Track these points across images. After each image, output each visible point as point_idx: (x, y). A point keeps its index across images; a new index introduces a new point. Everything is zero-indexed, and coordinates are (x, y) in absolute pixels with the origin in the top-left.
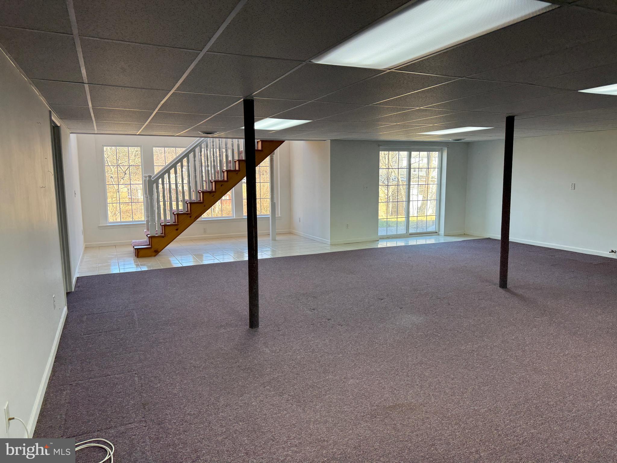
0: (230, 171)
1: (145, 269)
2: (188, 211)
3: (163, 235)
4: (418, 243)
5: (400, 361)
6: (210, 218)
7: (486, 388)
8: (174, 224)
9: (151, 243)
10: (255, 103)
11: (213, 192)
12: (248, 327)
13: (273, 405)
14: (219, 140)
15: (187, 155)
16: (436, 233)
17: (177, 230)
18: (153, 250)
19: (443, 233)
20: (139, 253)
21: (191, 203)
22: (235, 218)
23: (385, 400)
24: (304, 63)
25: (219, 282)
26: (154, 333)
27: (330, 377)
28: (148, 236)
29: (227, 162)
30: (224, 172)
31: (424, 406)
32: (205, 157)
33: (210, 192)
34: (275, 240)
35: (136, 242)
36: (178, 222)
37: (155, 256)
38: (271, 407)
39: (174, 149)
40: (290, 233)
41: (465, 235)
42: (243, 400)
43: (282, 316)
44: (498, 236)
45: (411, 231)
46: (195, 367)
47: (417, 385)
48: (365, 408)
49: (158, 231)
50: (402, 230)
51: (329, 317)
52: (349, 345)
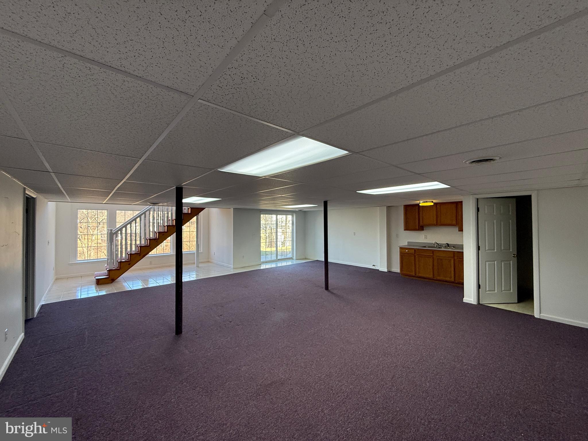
0: (170, 226)
1: (103, 293)
2: (138, 252)
3: (119, 268)
4: (283, 265)
5: (274, 347)
6: (155, 254)
7: (324, 359)
8: (127, 260)
9: (109, 275)
10: (183, 189)
11: (157, 239)
12: (174, 334)
13: (187, 399)
14: (163, 207)
15: (140, 216)
16: (291, 258)
17: (129, 264)
18: (110, 279)
19: (295, 258)
20: (99, 282)
21: (141, 247)
22: (172, 254)
23: (265, 379)
24: (213, 170)
25: (157, 300)
26: (100, 348)
27: (230, 367)
28: (107, 269)
29: (168, 220)
30: (165, 226)
31: (289, 380)
32: (157, 214)
33: (154, 239)
34: (198, 267)
35: (98, 274)
36: (130, 259)
37: (111, 283)
38: (186, 401)
39: (132, 212)
40: (208, 262)
41: (306, 259)
42: (165, 399)
43: (199, 323)
44: (323, 259)
45: (279, 258)
46: (129, 374)
47: (285, 363)
48: (252, 388)
49: (115, 266)
50: (274, 258)
51: (231, 320)
52: (243, 340)
